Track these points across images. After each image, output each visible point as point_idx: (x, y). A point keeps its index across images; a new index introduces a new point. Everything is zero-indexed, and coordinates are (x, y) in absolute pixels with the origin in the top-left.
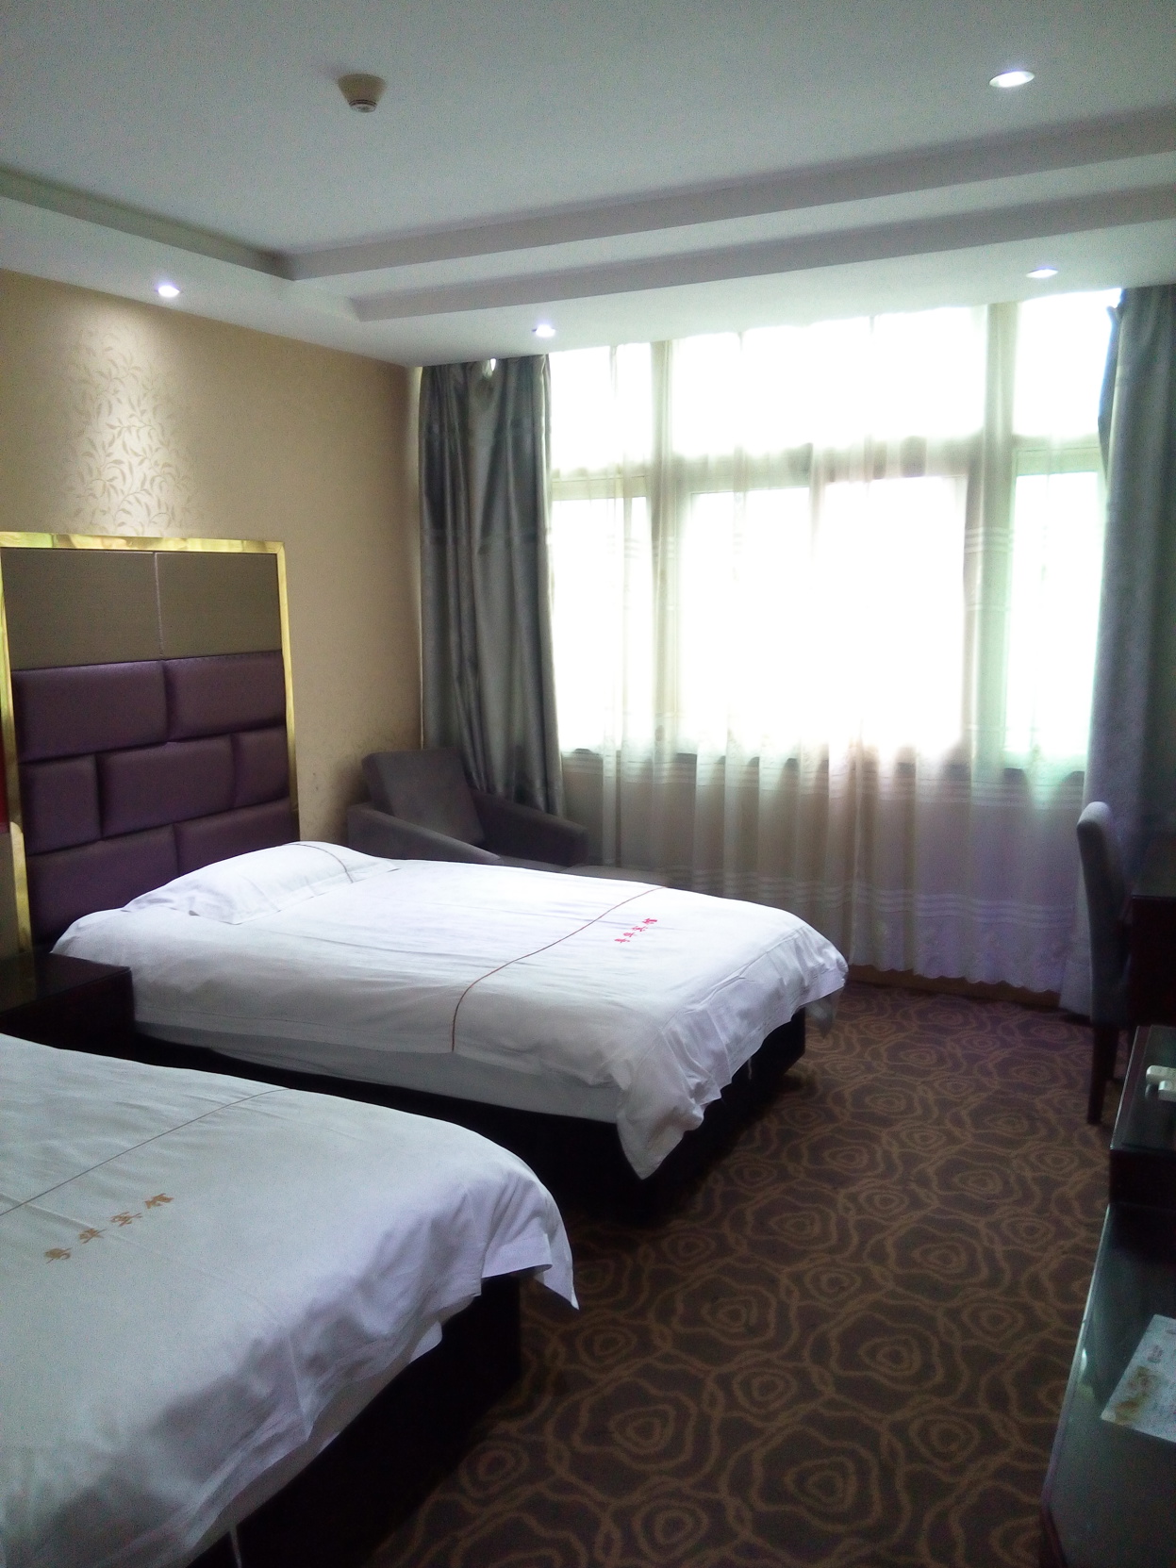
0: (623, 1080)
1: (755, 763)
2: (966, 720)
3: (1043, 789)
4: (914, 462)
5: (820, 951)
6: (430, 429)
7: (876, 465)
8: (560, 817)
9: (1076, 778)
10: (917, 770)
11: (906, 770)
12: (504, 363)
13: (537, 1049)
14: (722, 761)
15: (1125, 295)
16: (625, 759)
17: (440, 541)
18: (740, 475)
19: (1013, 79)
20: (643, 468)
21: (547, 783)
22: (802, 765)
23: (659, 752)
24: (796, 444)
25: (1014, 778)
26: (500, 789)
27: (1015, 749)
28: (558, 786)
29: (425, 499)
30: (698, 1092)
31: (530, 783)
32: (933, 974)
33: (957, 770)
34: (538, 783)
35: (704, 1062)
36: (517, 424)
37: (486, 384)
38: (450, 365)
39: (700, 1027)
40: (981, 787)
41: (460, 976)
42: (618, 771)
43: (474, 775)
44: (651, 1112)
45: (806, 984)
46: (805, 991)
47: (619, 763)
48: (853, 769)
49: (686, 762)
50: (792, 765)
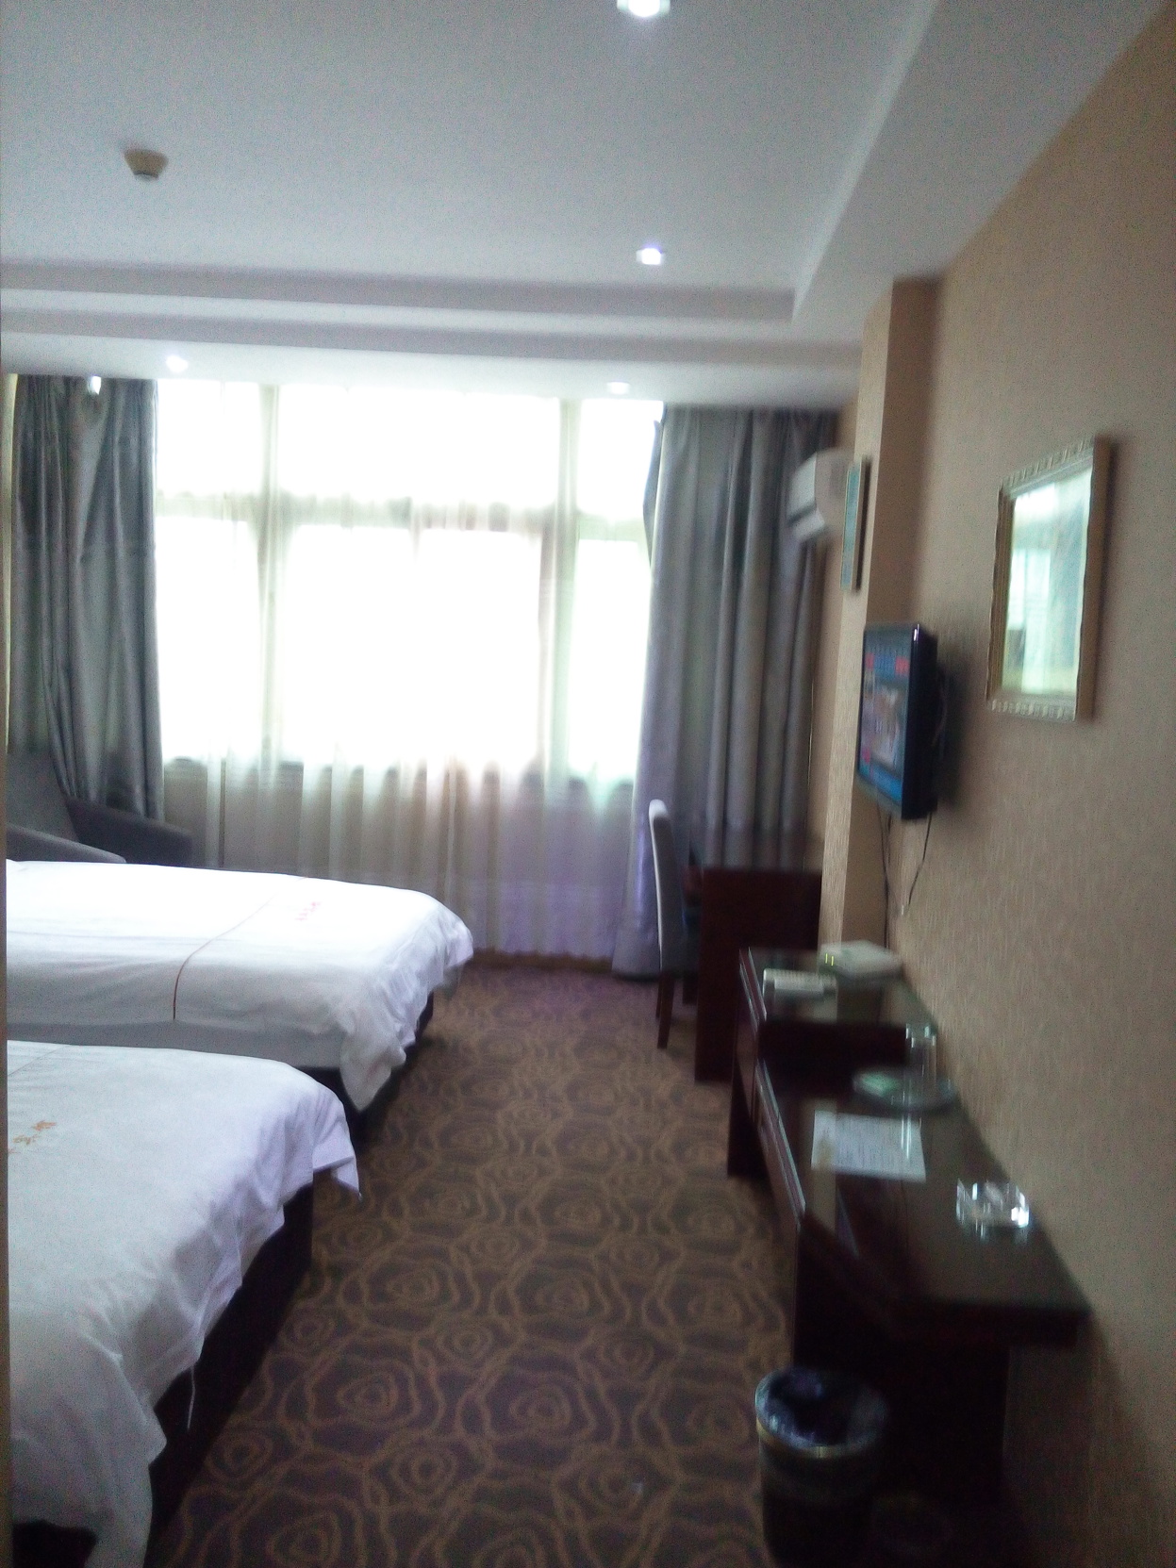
0: (349, 1027)
1: (359, 773)
2: (540, 737)
3: (600, 795)
4: (499, 522)
5: (454, 926)
6: (25, 436)
7: (469, 521)
8: (160, 820)
9: (625, 787)
10: (501, 781)
11: (492, 780)
12: (111, 384)
13: (262, 1009)
14: (328, 771)
15: (666, 411)
16: (228, 767)
17: (33, 545)
18: (347, 513)
19: (651, 256)
20: (251, 498)
21: (147, 788)
22: (402, 775)
23: (266, 761)
24: (399, 495)
25: (577, 786)
26: (93, 794)
27: (578, 765)
28: (160, 792)
29: (18, 504)
30: (401, 1035)
31: (129, 790)
32: (512, 950)
33: (533, 781)
34: (138, 790)
35: (401, 1012)
36: (124, 442)
37: (92, 401)
38: (50, 378)
39: (396, 983)
40: (552, 794)
41: (170, 954)
42: (223, 778)
43: (65, 781)
44: (370, 1053)
45: (448, 952)
46: (447, 958)
47: (223, 771)
48: (447, 777)
49: (292, 772)
50: (392, 775)
